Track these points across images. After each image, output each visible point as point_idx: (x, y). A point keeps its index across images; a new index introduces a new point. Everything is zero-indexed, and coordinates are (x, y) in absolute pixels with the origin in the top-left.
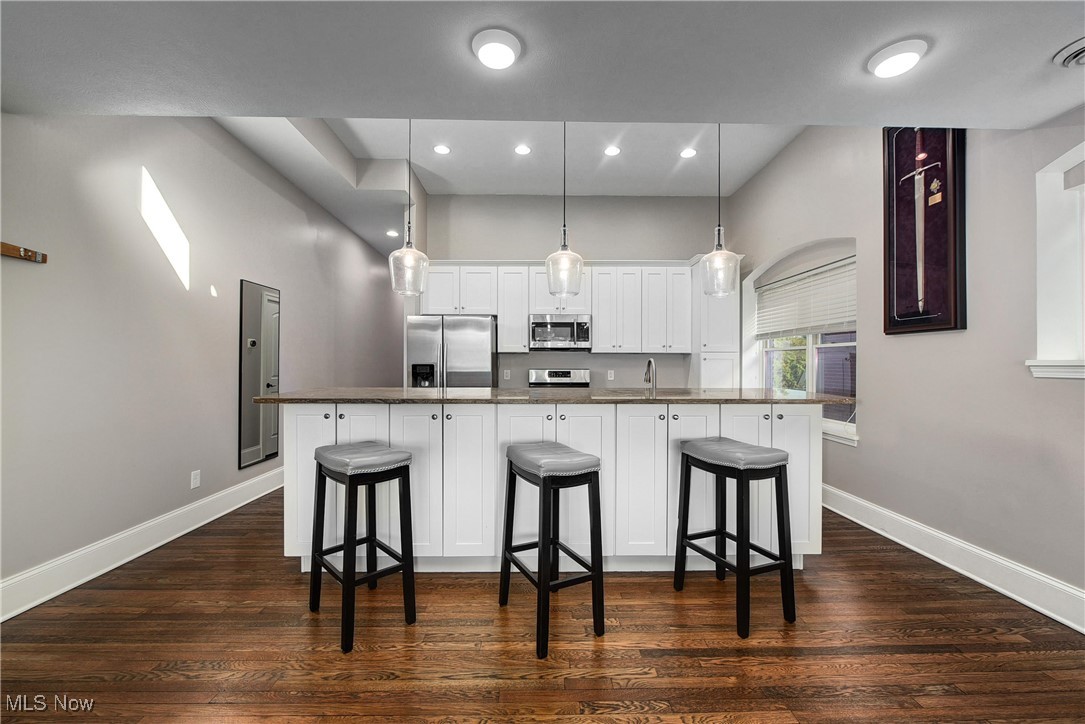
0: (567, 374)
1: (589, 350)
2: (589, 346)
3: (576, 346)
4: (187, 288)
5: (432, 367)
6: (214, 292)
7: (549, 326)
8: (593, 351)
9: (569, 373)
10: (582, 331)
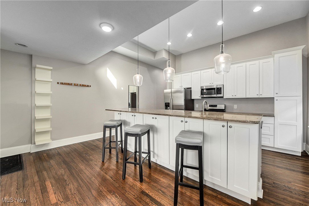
0: (216, 106)
1: (223, 97)
2: (222, 96)
3: (217, 96)
4: (116, 88)
5: (169, 103)
6: (122, 89)
7: (205, 90)
8: (224, 97)
9: (217, 106)
10: (219, 90)
